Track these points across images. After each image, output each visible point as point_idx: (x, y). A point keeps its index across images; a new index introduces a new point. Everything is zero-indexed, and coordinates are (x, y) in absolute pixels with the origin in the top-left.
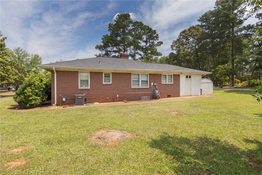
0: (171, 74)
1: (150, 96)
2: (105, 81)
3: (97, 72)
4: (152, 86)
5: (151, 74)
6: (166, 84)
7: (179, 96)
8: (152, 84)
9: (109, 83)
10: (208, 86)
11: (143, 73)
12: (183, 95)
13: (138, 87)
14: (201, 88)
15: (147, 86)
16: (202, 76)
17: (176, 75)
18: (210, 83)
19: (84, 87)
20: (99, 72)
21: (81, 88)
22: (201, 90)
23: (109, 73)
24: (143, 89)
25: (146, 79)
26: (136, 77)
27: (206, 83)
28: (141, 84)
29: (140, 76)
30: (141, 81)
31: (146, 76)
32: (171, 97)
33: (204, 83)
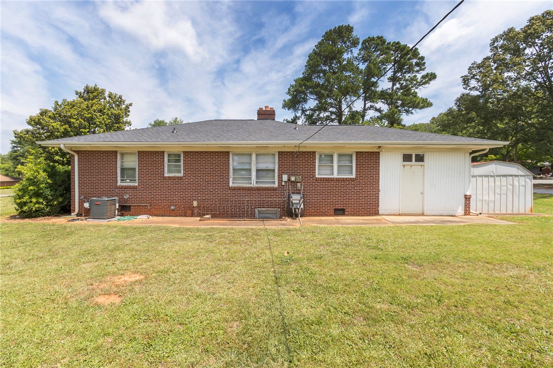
0: (349, 151)
1: (279, 208)
2: (169, 171)
3: (151, 152)
4: (283, 184)
5: (282, 152)
6: (332, 180)
7: (377, 213)
8: (285, 178)
9: (177, 175)
10: (511, 187)
11: (261, 151)
12: (392, 212)
13: (248, 185)
14: (468, 193)
15: (274, 182)
16: (471, 154)
17: (366, 152)
18: (516, 176)
19: (128, 183)
20: (156, 152)
21: (122, 184)
22: (467, 198)
23: (177, 153)
24: (258, 189)
25: (270, 166)
26: (245, 159)
27: (499, 176)
28: (257, 177)
29: (254, 157)
30: (258, 170)
31: (270, 159)
32: (347, 213)
33: (491, 176)
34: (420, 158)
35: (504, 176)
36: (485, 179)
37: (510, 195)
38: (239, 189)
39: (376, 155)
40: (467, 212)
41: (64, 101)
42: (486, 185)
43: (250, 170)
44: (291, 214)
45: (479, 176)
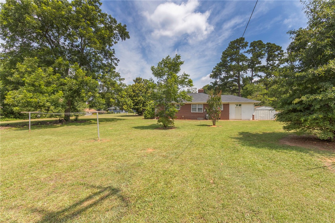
5: (204, 104)
7: (229, 119)
11: (199, 104)
12: (233, 119)
13: (196, 112)
14: (253, 114)
15: (202, 111)
16: (254, 104)
17: (226, 104)
23: (179, 104)
25: (201, 107)
26: (195, 106)
27: (265, 110)
28: (198, 110)
29: (197, 105)
30: (198, 108)
31: (201, 106)
33: (263, 110)
34: (240, 105)
35: (267, 110)
36: (261, 111)
37: (269, 115)
38: (194, 113)
39: (228, 105)
40: (253, 119)
42: (261, 112)
43: (196, 108)
44: (206, 119)
45: (259, 110)
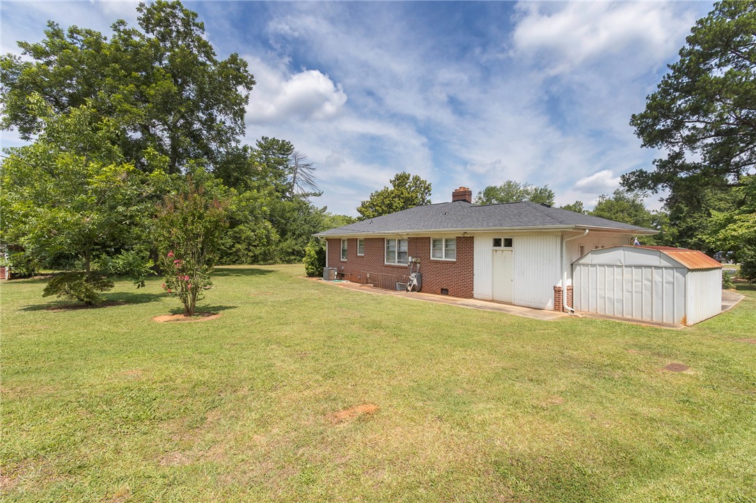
0: (452, 237)
4: (409, 264)
5: (410, 238)
6: (441, 262)
7: (471, 297)
9: (362, 254)
10: (648, 283)
11: (400, 238)
12: (485, 297)
13: (393, 264)
14: (558, 285)
17: (463, 237)
20: (354, 239)
21: (342, 260)
22: (557, 291)
26: (393, 244)
27: (630, 266)
28: (398, 258)
29: (397, 242)
30: (399, 253)
32: (449, 293)
33: (617, 266)
35: (637, 267)
36: (609, 270)
38: (388, 266)
39: (471, 239)
40: (558, 306)
41: (376, 192)
42: (610, 278)
45: (600, 265)
